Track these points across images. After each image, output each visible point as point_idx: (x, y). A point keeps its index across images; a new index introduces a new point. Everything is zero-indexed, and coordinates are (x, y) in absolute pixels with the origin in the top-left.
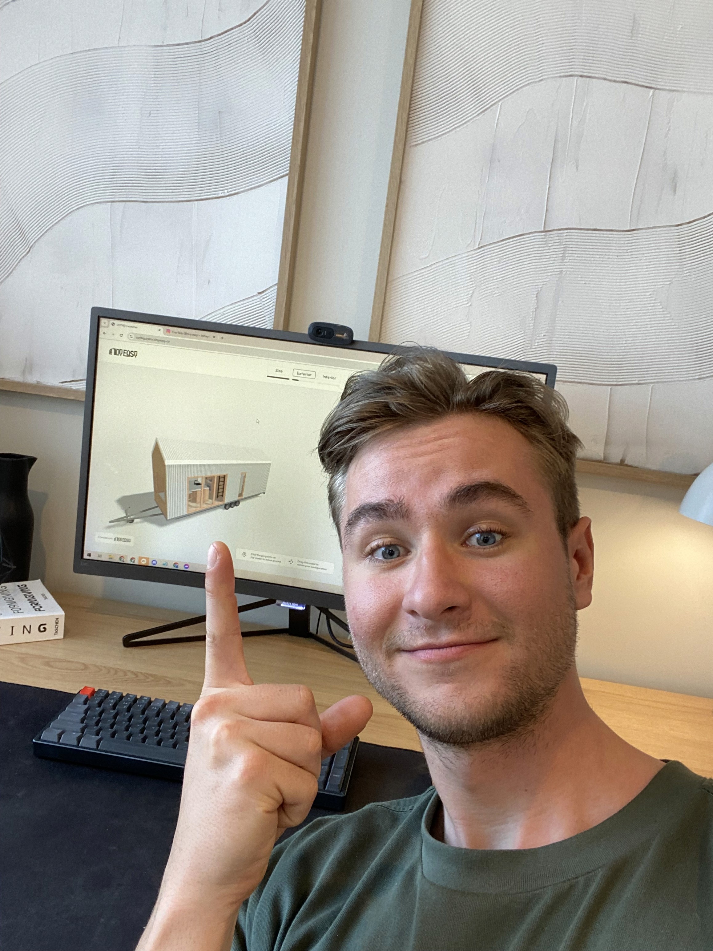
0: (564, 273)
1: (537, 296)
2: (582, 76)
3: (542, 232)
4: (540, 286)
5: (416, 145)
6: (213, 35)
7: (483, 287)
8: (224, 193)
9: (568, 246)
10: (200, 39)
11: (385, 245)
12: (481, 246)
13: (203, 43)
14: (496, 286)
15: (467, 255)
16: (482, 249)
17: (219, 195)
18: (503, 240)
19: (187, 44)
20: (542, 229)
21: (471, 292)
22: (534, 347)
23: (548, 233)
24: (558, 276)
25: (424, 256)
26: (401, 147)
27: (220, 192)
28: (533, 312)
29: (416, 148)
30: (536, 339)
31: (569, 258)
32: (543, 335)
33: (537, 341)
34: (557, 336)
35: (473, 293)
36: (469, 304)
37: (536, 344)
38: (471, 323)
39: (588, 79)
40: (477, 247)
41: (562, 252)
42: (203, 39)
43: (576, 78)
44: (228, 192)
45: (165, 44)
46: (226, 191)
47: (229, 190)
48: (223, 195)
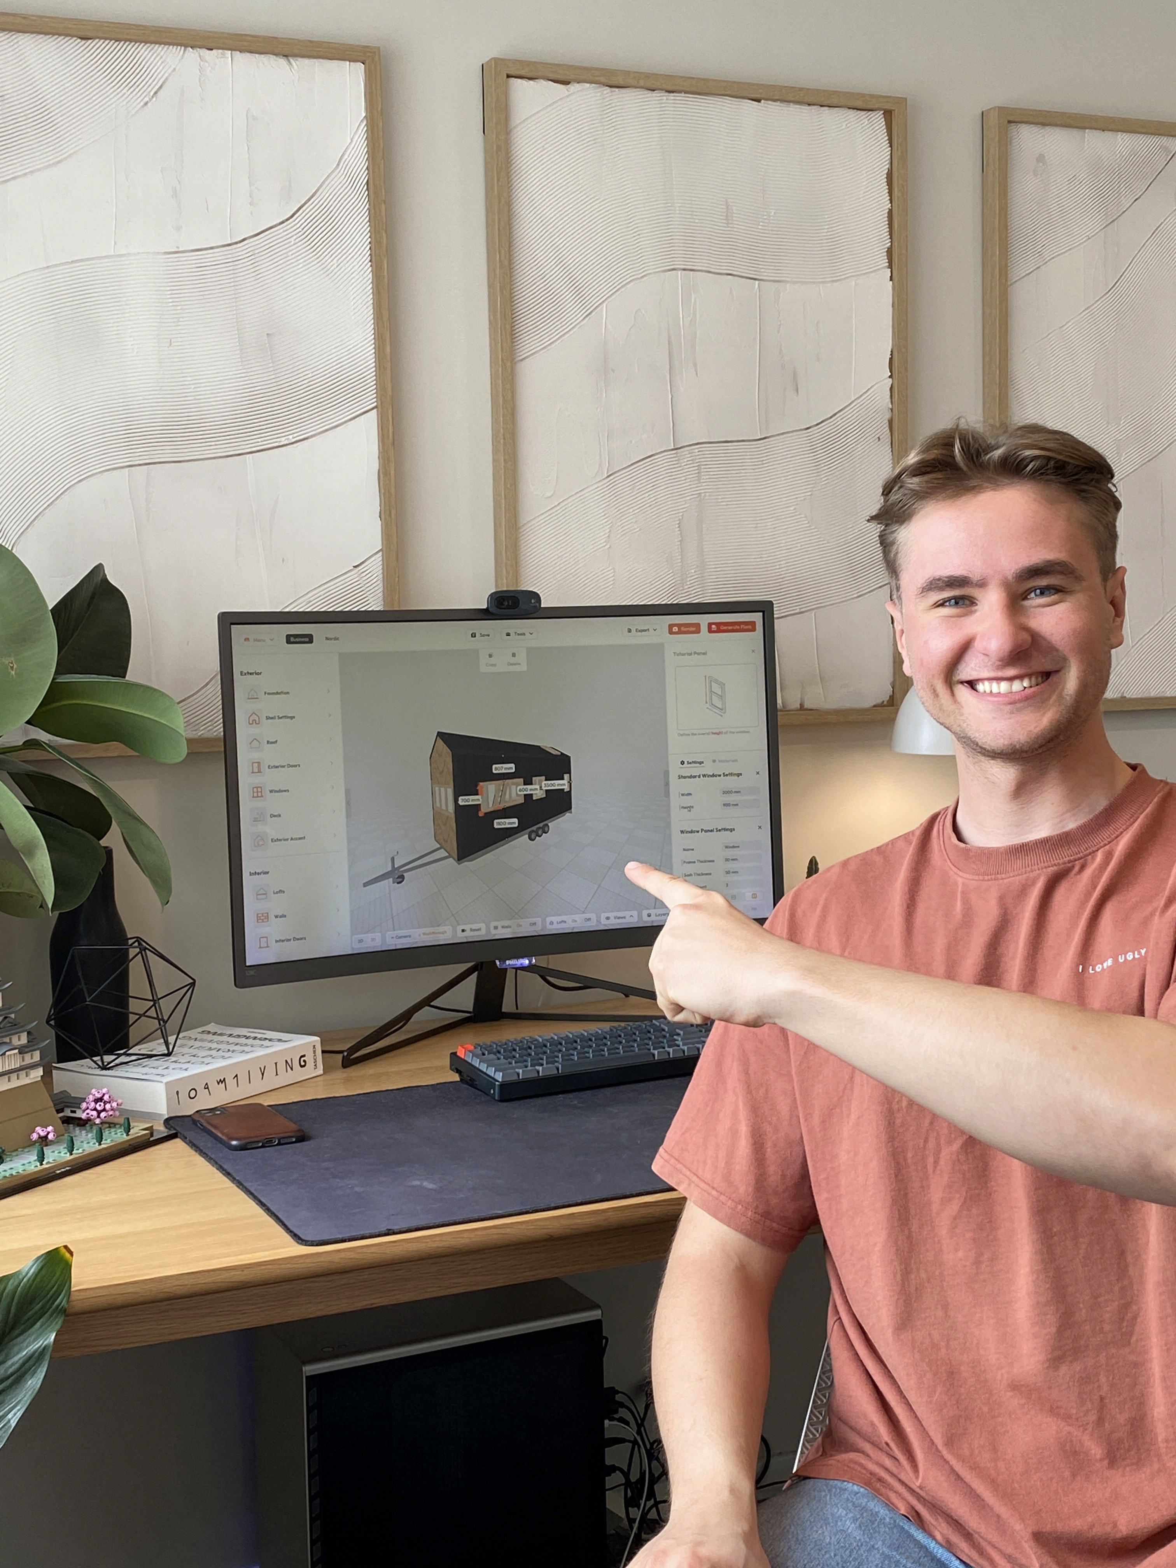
0: (703, 495)
1: (679, 527)
2: (684, 270)
3: (673, 450)
4: (681, 514)
5: (523, 360)
6: (246, 236)
7: (620, 524)
8: (288, 439)
9: (703, 463)
10: (229, 242)
11: (509, 486)
12: (609, 473)
13: (235, 246)
14: (634, 520)
15: (596, 486)
16: (612, 477)
17: (281, 444)
18: (632, 464)
19: (212, 248)
20: (672, 447)
21: (608, 530)
22: (687, 587)
23: (679, 451)
24: (698, 499)
25: (548, 494)
27: (283, 439)
28: (678, 545)
29: (521, 364)
30: (687, 578)
31: (705, 477)
32: (693, 571)
33: (688, 579)
34: (707, 571)
35: (610, 531)
36: (608, 546)
37: (688, 583)
38: (614, 568)
39: (692, 272)
40: (606, 476)
41: (697, 471)
42: (234, 241)
43: (680, 272)
44: (293, 438)
45: (181, 249)
46: (291, 437)
47: (295, 435)
48: (287, 442)
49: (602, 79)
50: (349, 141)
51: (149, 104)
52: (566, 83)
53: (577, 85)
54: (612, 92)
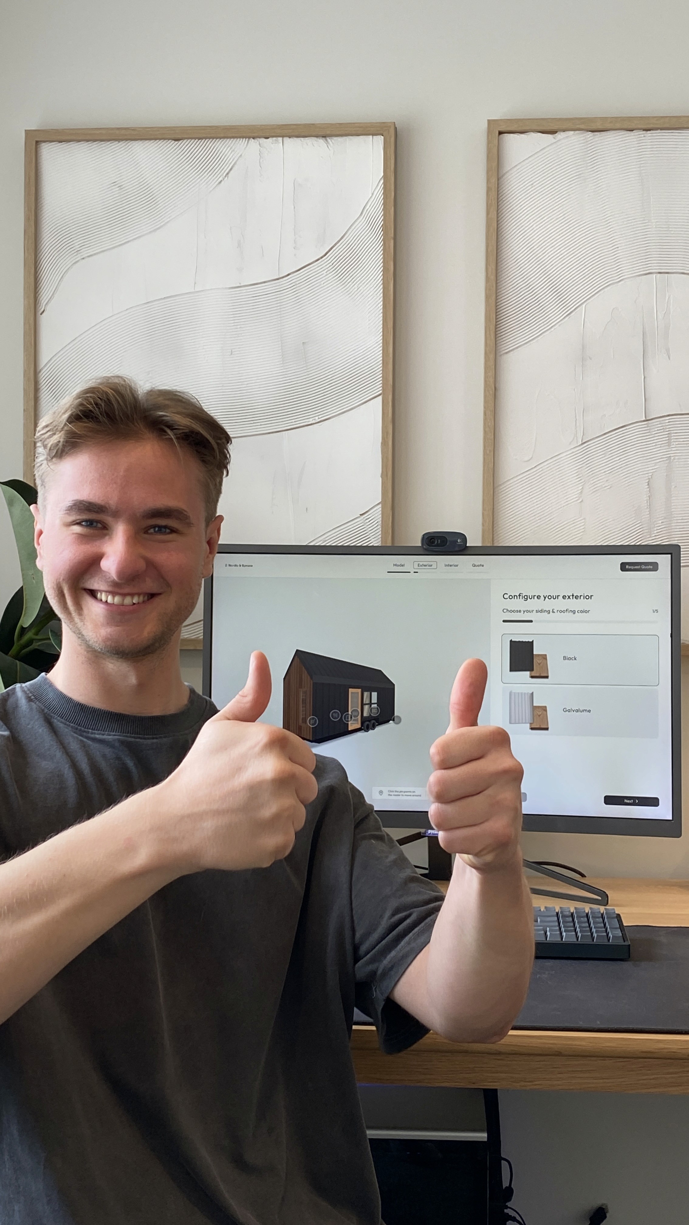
0: (672, 458)
1: (648, 484)
2: (660, 273)
3: (644, 421)
4: (651, 474)
5: (507, 353)
6: (290, 272)
7: (592, 482)
8: (315, 419)
9: (672, 432)
10: (278, 277)
11: (488, 452)
12: (583, 442)
13: (281, 280)
14: (605, 479)
15: (571, 452)
16: (586, 444)
17: (310, 423)
18: (605, 434)
19: (265, 282)
20: (644, 419)
21: (581, 488)
22: (654, 535)
23: (650, 422)
24: (667, 461)
25: (526, 459)
26: (492, 356)
27: (311, 419)
28: (647, 500)
29: (506, 356)
30: (654, 527)
31: (674, 443)
32: (660, 522)
33: (655, 529)
34: (676, 521)
35: (583, 488)
36: (580, 500)
37: (655, 532)
38: (584, 519)
39: (666, 275)
40: (581, 443)
41: (667, 439)
42: (281, 276)
43: (655, 275)
44: (319, 418)
45: (242, 285)
46: (317, 418)
47: (320, 417)
48: (314, 422)
49: (582, 127)
50: (371, 195)
51: (223, 182)
52: (553, 132)
53: (562, 133)
54: (594, 135)
